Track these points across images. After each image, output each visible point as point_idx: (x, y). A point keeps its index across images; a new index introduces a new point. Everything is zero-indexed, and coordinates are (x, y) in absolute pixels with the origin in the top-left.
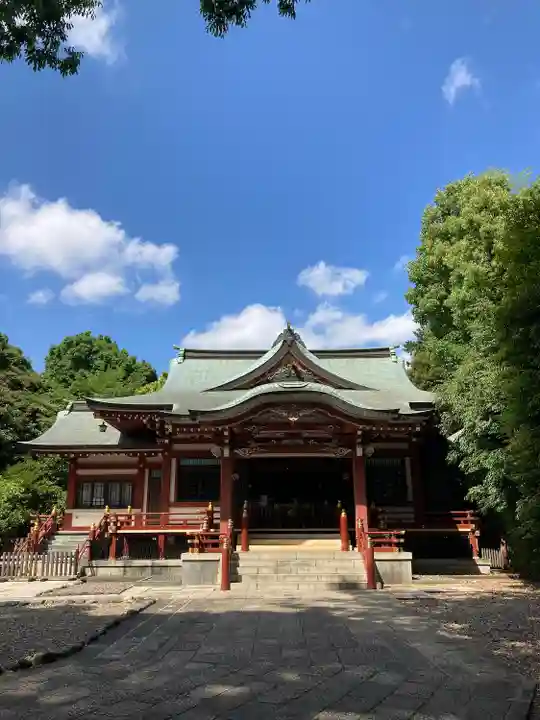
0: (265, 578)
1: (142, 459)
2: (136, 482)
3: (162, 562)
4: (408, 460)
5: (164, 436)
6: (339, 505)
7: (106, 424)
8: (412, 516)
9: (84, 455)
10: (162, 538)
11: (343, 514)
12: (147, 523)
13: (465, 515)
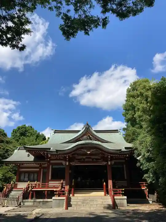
0: (80, 205)
1: (41, 166)
2: (38, 173)
3: (46, 200)
4: (124, 166)
5: (48, 158)
6: (103, 181)
7: (30, 154)
8: (126, 184)
9: (22, 164)
10: (46, 192)
11: (104, 184)
12: (42, 187)
13: (143, 184)
